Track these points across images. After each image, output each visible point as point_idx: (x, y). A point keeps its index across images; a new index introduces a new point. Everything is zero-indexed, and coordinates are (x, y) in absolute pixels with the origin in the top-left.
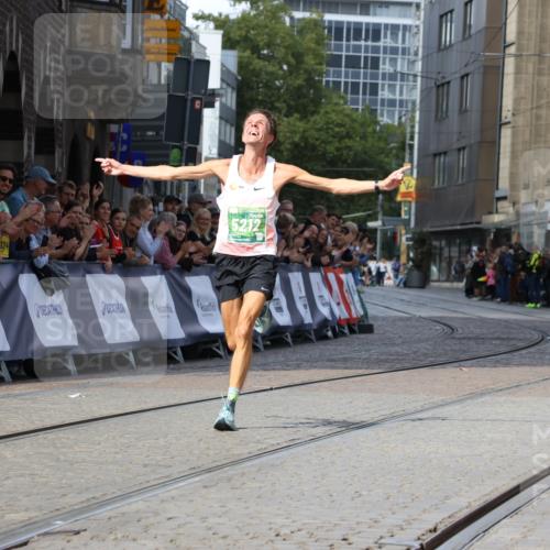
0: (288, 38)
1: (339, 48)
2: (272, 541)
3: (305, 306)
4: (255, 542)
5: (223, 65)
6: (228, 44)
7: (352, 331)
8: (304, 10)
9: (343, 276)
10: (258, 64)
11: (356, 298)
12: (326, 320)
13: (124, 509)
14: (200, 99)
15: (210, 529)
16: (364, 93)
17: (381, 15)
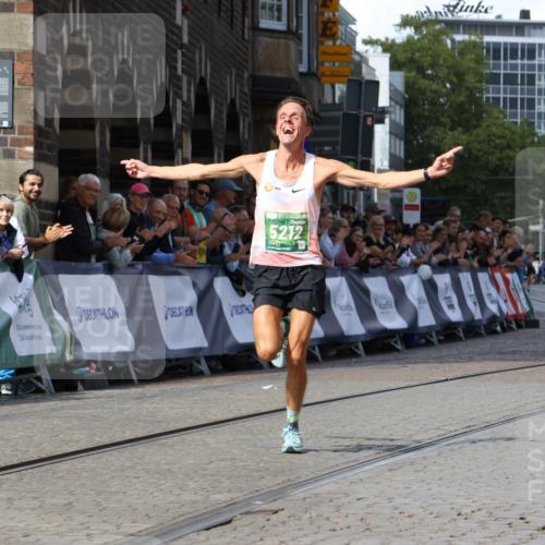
0: (450, 58)
1: (498, 67)
2: (455, 520)
3: (475, 303)
4: (439, 520)
5: (391, 85)
6: (395, 65)
7: (519, 326)
8: (464, 33)
9: (509, 276)
10: (423, 83)
11: (522, 295)
12: (494, 316)
13: (316, 491)
14: (372, 116)
15: (396, 508)
16: (522, 107)
17: (535, 36)
